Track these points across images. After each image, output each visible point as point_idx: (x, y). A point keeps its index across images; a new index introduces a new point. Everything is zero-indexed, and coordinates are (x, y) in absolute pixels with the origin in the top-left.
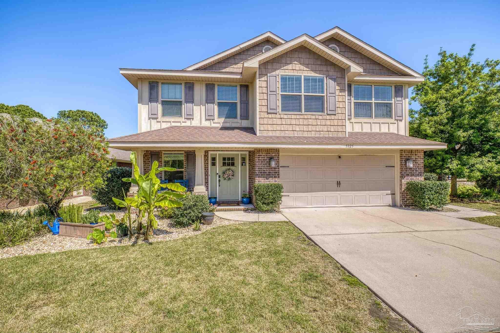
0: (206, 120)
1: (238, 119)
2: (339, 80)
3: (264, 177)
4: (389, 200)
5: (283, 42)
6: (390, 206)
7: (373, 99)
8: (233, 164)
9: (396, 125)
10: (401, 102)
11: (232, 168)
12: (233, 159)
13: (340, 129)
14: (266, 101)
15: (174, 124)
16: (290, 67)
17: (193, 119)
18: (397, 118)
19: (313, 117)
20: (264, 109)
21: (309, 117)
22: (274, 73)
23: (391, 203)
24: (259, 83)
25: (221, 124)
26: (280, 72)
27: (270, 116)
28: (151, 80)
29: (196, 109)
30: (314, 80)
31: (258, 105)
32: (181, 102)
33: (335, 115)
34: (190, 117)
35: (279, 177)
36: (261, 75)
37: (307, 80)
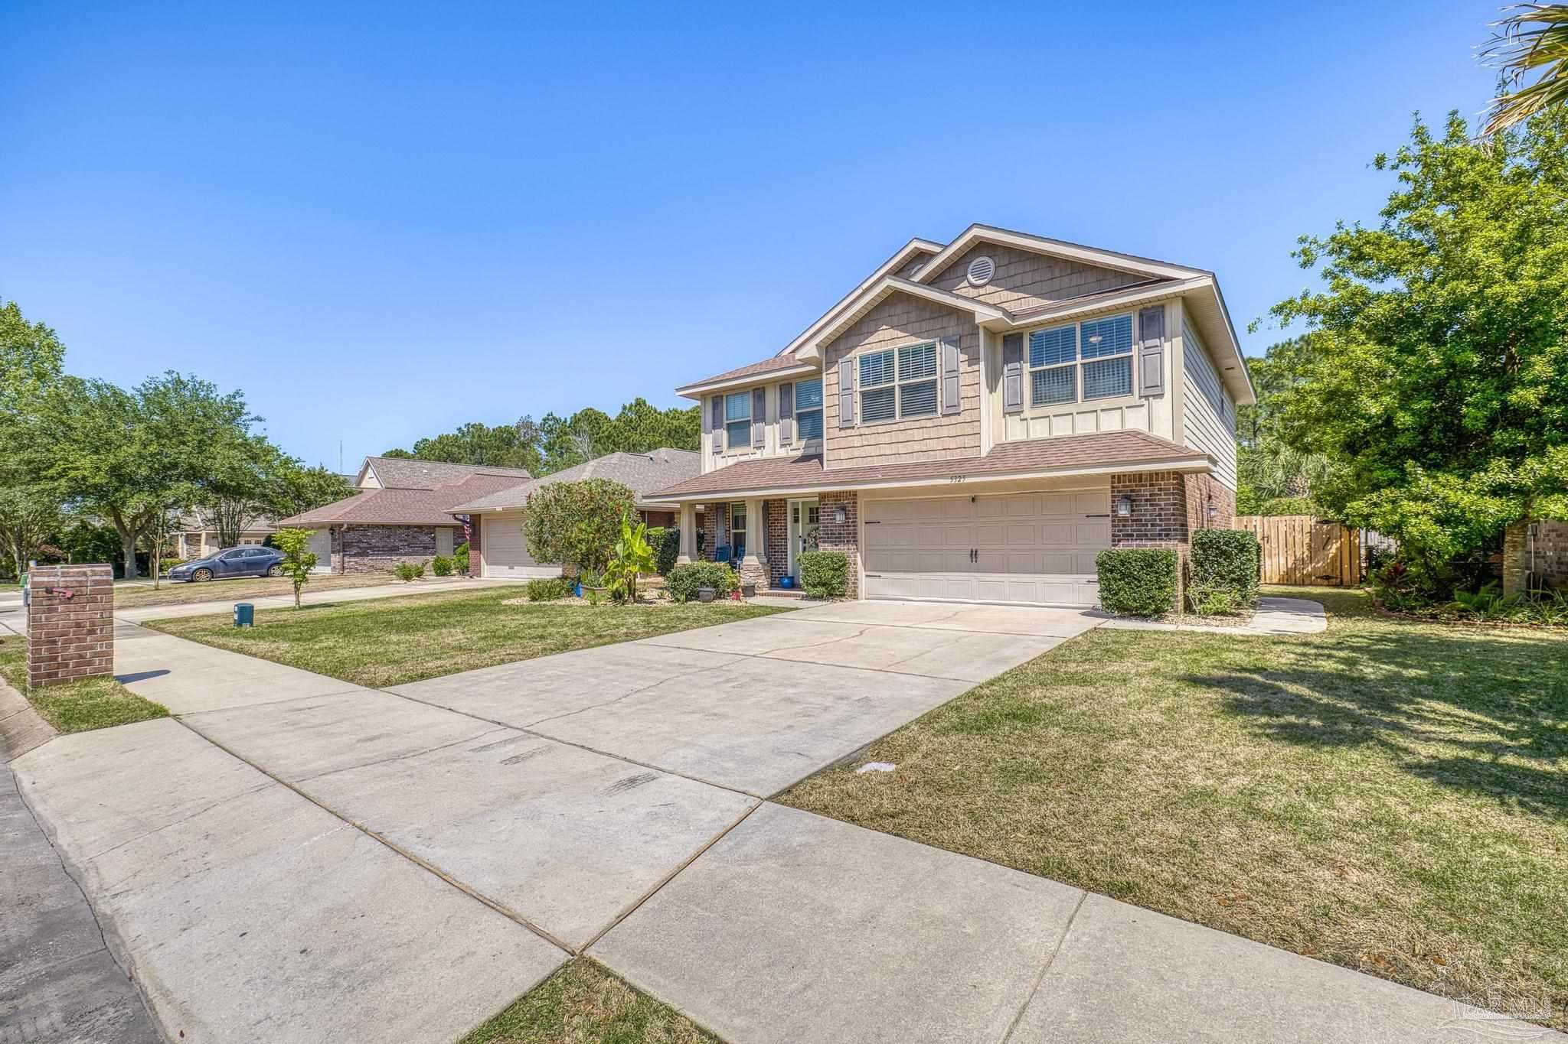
0: (782, 446)
2: (966, 342)
3: (831, 542)
5: (938, 249)
7: (1079, 356)
9: (1145, 410)
10: (1158, 349)
13: (968, 441)
14: (837, 407)
15: (742, 459)
16: (875, 337)
17: (764, 447)
18: (1146, 392)
19: (917, 424)
20: (835, 422)
21: (907, 425)
22: (848, 356)
24: (827, 379)
25: (802, 450)
26: (858, 352)
27: (843, 433)
28: (714, 396)
29: (769, 429)
30: (916, 351)
31: (824, 416)
32: (748, 421)
33: (959, 414)
34: (760, 444)
35: (855, 541)
36: (829, 364)
37: (903, 353)
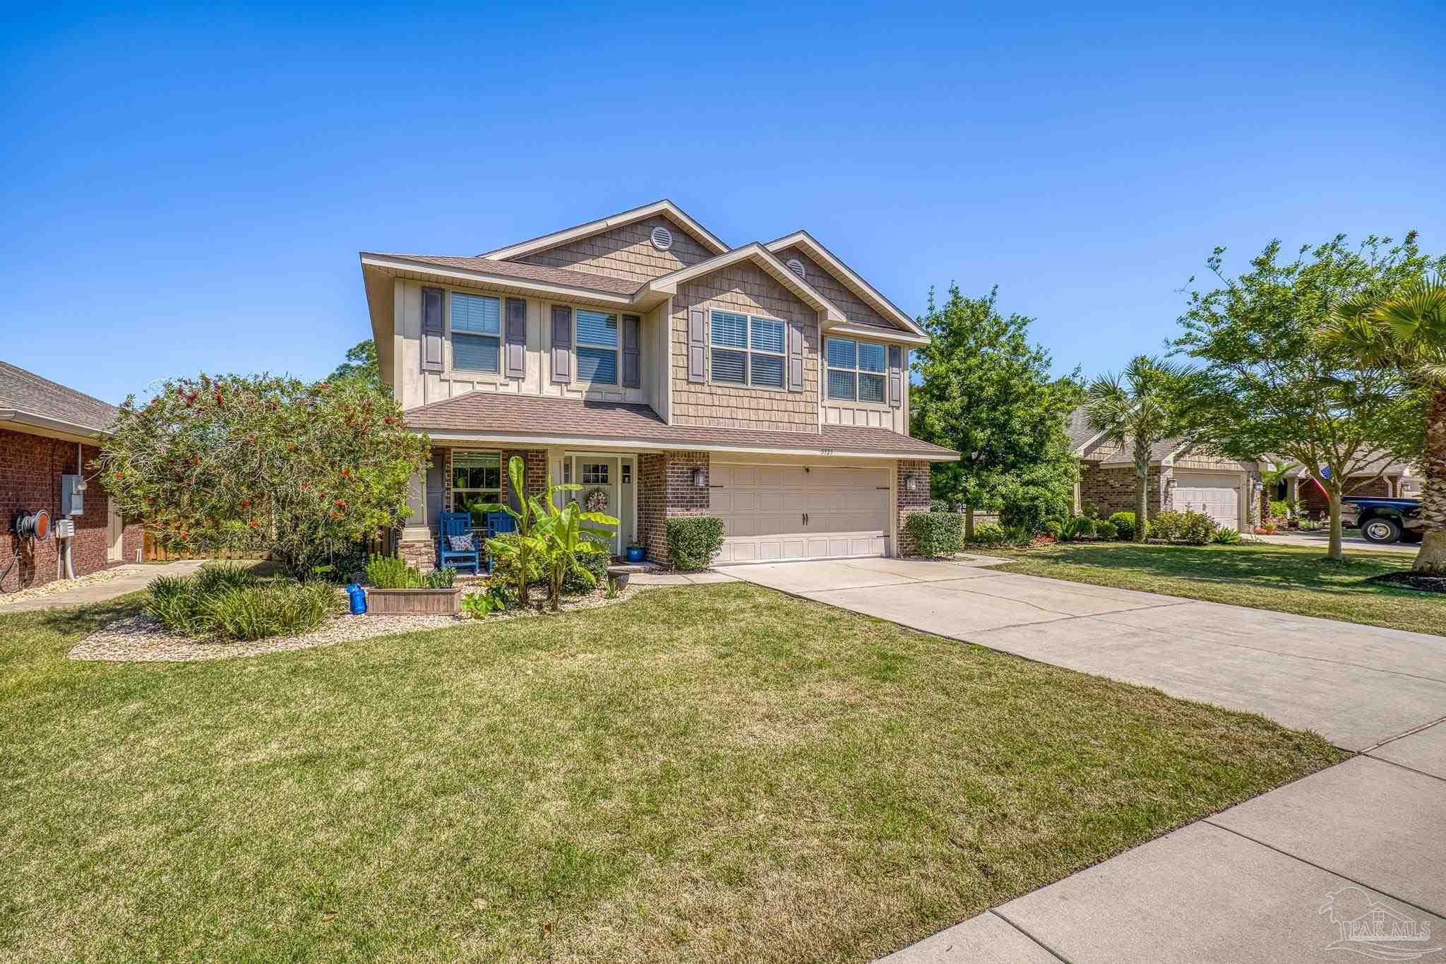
0: (553, 383)
1: (619, 387)
2: (809, 331)
3: (681, 506)
4: (880, 547)
6: (881, 557)
7: (857, 366)
8: (605, 480)
9: (891, 415)
10: (898, 376)
11: (602, 486)
12: (605, 469)
13: (809, 419)
14: (685, 358)
15: (479, 388)
16: (727, 297)
17: (523, 379)
18: (893, 403)
19: (766, 395)
20: (682, 373)
21: (759, 394)
22: (699, 306)
23: (883, 552)
24: (674, 322)
25: (585, 394)
26: (711, 306)
27: (692, 388)
28: (427, 284)
29: (531, 357)
30: (768, 325)
31: (670, 366)
32: (498, 339)
33: (801, 393)
34: (518, 375)
35: (708, 506)
36: (678, 307)
37: (757, 323)
